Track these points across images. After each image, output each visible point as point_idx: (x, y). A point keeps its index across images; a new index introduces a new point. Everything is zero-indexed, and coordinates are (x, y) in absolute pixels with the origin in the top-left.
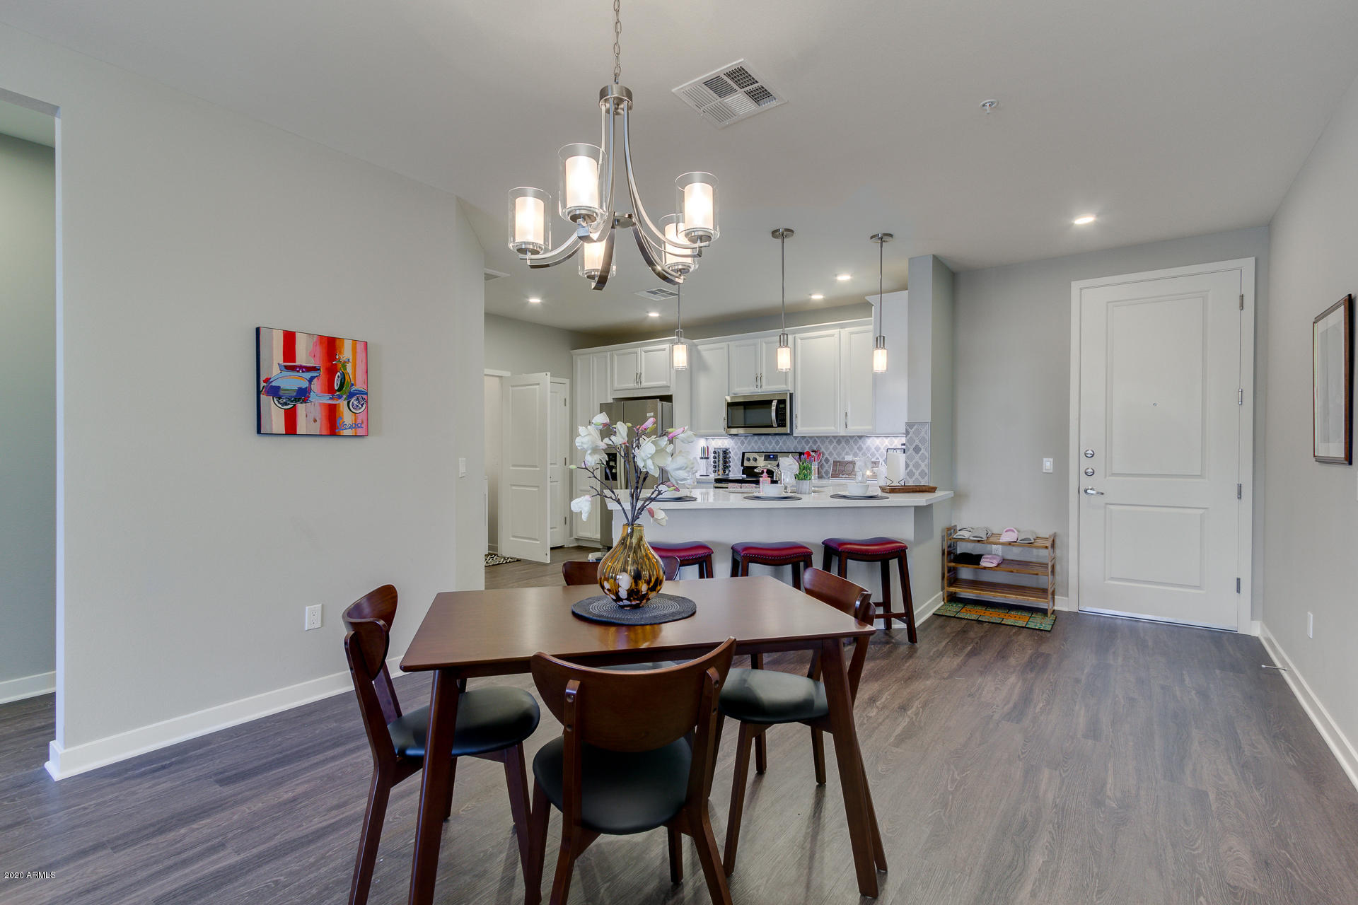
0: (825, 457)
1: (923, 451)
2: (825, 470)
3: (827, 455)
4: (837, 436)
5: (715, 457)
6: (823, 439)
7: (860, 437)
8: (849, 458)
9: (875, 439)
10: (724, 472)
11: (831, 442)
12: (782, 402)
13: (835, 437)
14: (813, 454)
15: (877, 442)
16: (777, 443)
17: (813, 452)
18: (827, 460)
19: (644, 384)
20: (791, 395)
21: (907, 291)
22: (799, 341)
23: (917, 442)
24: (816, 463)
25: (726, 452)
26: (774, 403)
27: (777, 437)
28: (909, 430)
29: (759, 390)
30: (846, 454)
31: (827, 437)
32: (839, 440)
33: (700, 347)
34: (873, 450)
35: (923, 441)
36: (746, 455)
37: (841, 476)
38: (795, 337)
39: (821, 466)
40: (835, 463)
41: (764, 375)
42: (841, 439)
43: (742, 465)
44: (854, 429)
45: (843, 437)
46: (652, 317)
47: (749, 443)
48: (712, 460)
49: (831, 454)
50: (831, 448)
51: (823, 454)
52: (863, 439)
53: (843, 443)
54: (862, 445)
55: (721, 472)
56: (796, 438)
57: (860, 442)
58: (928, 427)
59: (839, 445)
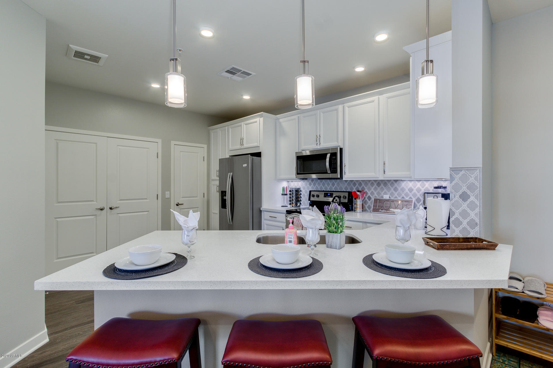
0: (368, 195)
1: (472, 198)
2: (368, 205)
3: (369, 194)
4: (377, 180)
5: (290, 194)
6: (366, 182)
7: (396, 181)
8: (386, 197)
9: (409, 182)
10: (296, 205)
11: (372, 184)
12: (334, 155)
13: (375, 181)
14: (358, 193)
15: (411, 184)
16: (333, 185)
17: (358, 191)
18: (369, 198)
19: (245, 145)
20: (341, 150)
21: (451, 31)
22: (347, 109)
23: (464, 189)
24: (361, 200)
25: (298, 191)
26: (328, 156)
27: (333, 181)
28: (454, 175)
29: (318, 147)
30: (384, 194)
31: (370, 181)
32: (379, 183)
33: (281, 120)
34: (407, 190)
35: (472, 187)
36: (312, 193)
37: (380, 210)
38: (344, 107)
39: (365, 202)
40: (376, 200)
41: (322, 136)
42: (380, 182)
43: (309, 200)
44: (390, 175)
45: (382, 181)
46: (245, 99)
47: (314, 184)
48: (288, 196)
49: (372, 193)
50: (372, 189)
51: (367, 193)
52: (398, 182)
53: (382, 185)
54: (398, 187)
55: (294, 205)
56: (346, 181)
57: (396, 185)
58: (478, 173)
59: (379, 187)
